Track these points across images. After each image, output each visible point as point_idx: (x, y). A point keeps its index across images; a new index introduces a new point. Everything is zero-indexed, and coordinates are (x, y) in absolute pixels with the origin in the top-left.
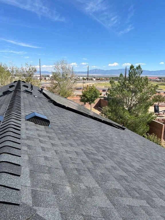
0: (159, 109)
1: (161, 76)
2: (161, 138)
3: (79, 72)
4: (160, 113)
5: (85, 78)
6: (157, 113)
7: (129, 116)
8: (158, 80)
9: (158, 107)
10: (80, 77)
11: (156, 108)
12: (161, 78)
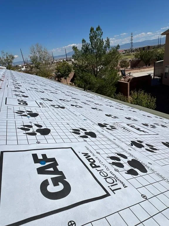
0: (125, 73)
1: (126, 49)
2: (127, 95)
3: (59, 56)
4: (126, 76)
5: (65, 60)
6: (124, 77)
7: (96, 80)
8: (124, 52)
9: (124, 71)
10: (60, 60)
11: (123, 72)
12: (126, 51)
